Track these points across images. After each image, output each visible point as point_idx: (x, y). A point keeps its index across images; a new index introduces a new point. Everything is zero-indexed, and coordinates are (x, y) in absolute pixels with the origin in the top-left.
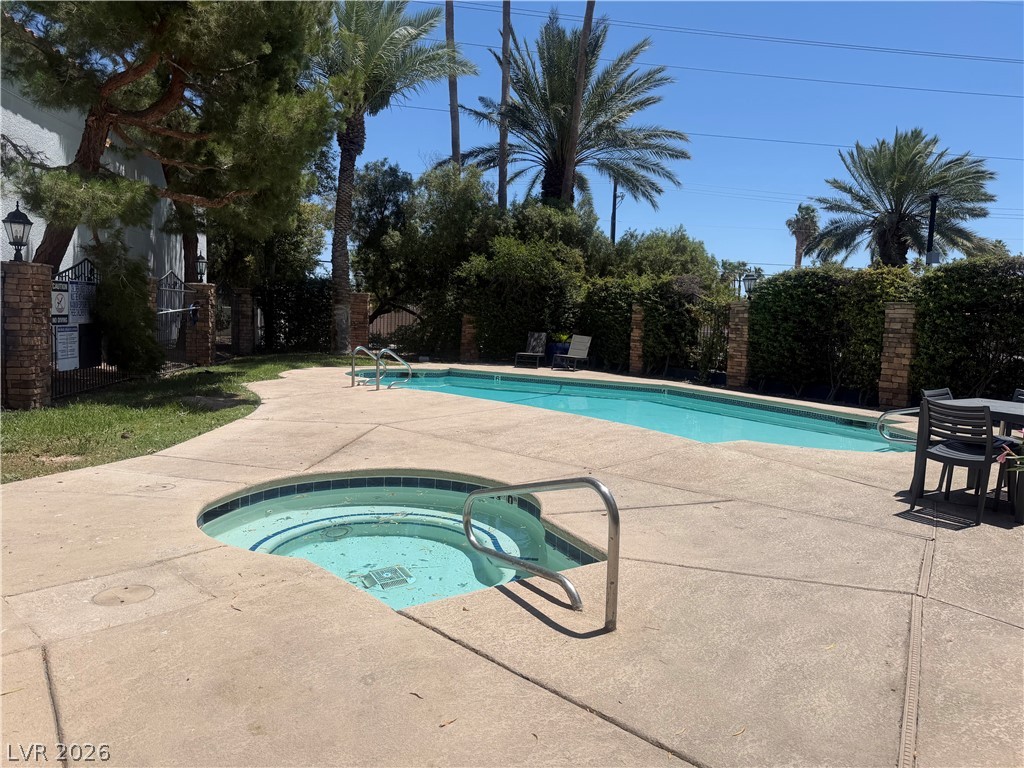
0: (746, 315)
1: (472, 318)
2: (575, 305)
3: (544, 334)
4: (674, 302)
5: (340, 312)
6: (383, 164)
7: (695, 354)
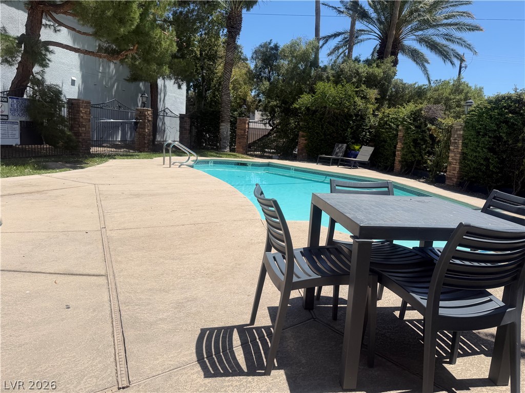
0: (461, 132)
1: (304, 134)
2: (371, 127)
3: (345, 145)
4: (421, 123)
5: (223, 127)
6: (270, 43)
7: (430, 161)
